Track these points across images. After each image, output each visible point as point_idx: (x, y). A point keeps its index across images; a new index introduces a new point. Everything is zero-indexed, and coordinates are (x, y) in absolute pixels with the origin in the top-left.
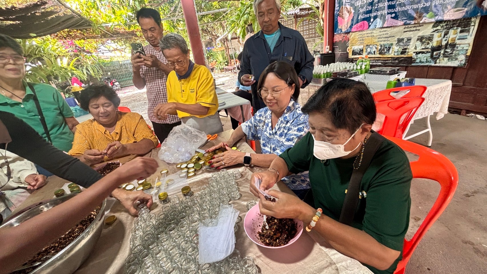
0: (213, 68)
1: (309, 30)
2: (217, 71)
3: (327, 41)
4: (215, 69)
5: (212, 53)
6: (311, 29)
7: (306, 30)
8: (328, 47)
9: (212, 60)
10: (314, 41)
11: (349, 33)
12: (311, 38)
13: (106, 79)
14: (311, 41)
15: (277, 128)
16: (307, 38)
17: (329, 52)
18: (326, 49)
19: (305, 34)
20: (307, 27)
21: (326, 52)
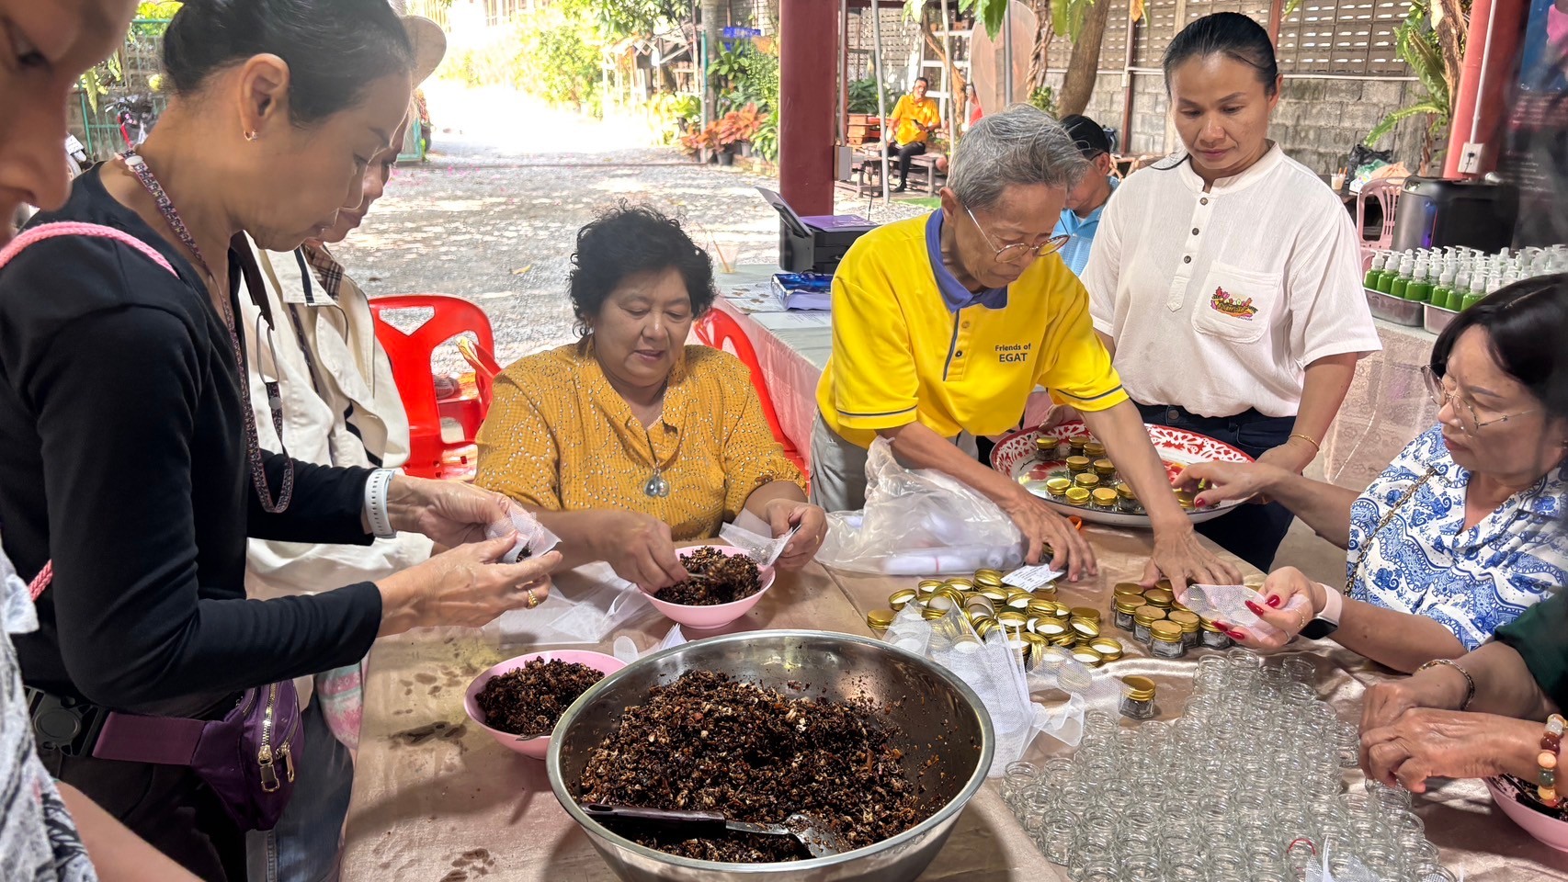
0: (739, 142)
1: (1337, 26)
2: (757, 160)
3: (1476, 118)
4: (745, 149)
5: (745, 62)
6: (1346, 25)
7: (1318, 26)
8: (1478, 149)
9: (738, 96)
10: (1358, 91)
12: (1342, 72)
13: (129, 105)
14: (1335, 90)
15: (1484, 533)
16: (1319, 72)
17: (1484, 180)
18: (1465, 158)
19: (1309, 49)
20: (1327, 13)
21: (1464, 174)
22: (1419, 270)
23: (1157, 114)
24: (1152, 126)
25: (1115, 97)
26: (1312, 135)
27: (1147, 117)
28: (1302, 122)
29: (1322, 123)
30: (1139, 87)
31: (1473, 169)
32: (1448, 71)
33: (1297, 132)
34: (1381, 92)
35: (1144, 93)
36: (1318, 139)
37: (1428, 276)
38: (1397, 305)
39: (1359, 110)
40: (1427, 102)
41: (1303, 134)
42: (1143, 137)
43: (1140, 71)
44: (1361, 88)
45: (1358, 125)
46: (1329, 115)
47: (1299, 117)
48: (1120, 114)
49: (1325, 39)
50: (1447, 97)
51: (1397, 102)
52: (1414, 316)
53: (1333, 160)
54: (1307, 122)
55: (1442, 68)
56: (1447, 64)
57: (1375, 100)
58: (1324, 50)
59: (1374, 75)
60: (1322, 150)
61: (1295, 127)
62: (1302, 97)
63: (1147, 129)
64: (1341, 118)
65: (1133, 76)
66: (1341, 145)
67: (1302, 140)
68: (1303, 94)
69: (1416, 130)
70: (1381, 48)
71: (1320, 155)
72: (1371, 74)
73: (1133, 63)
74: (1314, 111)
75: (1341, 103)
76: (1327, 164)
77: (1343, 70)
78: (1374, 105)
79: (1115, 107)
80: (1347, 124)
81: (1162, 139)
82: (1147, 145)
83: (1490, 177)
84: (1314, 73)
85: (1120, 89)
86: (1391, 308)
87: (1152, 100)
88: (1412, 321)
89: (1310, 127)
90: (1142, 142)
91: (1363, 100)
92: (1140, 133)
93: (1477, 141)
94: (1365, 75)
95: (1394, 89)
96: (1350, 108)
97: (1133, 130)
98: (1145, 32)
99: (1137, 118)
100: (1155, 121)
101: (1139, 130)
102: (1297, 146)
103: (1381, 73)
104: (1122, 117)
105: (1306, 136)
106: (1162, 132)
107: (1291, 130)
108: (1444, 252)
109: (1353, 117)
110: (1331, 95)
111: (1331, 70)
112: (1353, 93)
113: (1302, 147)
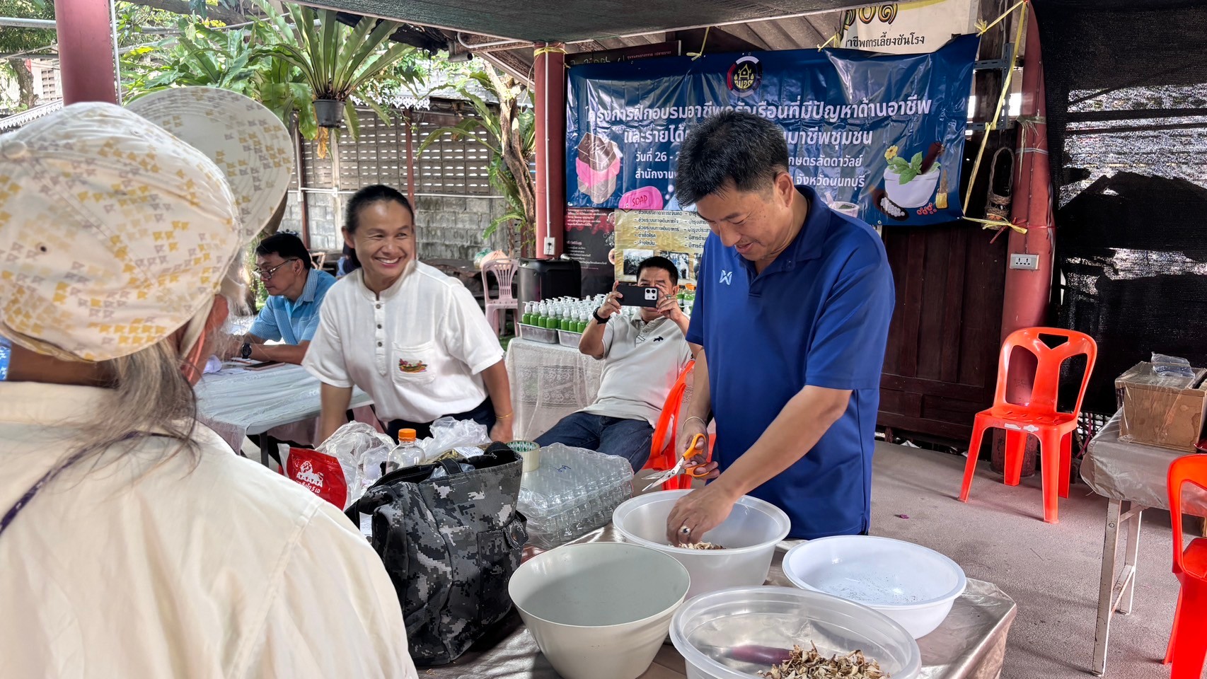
3: (548, 222)
6: (449, 163)
7: (431, 163)
8: (553, 240)
10: (463, 204)
11: (612, 210)
14: (449, 204)
16: (437, 192)
17: (560, 258)
18: (546, 246)
19: (428, 177)
20: (436, 154)
21: (548, 255)
22: (551, 311)
23: (328, 221)
24: (325, 230)
25: (293, 209)
26: (439, 233)
27: (320, 223)
28: (431, 225)
29: (444, 225)
30: (311, 202)
31: (552, 252)
32: (521, 194)
33: (429, 232)
34: (478, 206)
35: (315, 206)
36: (444, 235)
37: (556, 315)
38: (543, 333)
39: (466, 216)
40: (512, 213)
41: (433, 233)
42: (319, 237)
43: (310, 190)
44: (465, 203)
45: (467, 226)
46: (448, 220)
47: (428, 221)
48: (299, 221)
49: (437, 171)
50: (523, 209)
51: (488, 212)
52: (553, 338)
53: (455, 249)
54: (434, 225)
55: (518, 192)
56: (520, 189)
57: (475, 210)
58: (438, 177)
59: (471, 194)
60: (447, 243)
61: (428, 227)
62: (428, 208)
63: (321, 231)
64: (456, 222)
65: (305, 194)
66: (459, 239)
67: (433, 236)
68: (429, 207)
69: (502, 229)
70: (473, 178)
71: (446, 246)
72: (469, 194)
73: (305, 184)
74: (438, 217)
75: (454, 212)
76: (452, 252)
77: (452, 191)
78: (475, 213)
79: (294, 216)
80: (460, 225)
81: (334, 238)
82: (323, 243)
83: (563, 257)
84: (433, 193)
85: (297, 203)
86: (540, 334)
87: (322, 211)
88: (553, 340)
89: (437, 228)
90: (319, 241)
91: (468, 210)
92: (317, 234)
93: (551, 236)
94: (466, 194)
95: (485, 204)
96: (461, 216)
97: (311, 232)
98: (310, 163)
99: (313, 224)
100: (327, 226)
101: (315, 233)
102: (430, 241)
103: (475, 193)
104: (301, 224)
105: (435, 234)
106: (333, 234)
107: (424, 230)
108: (560, 300)
109: (463, 221)
110: (447, 207)
111: (444, 190)
112: (461, 205)
113: (434, 241)
